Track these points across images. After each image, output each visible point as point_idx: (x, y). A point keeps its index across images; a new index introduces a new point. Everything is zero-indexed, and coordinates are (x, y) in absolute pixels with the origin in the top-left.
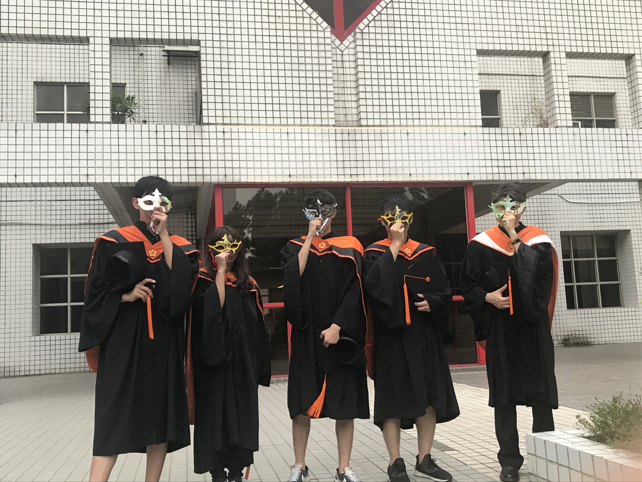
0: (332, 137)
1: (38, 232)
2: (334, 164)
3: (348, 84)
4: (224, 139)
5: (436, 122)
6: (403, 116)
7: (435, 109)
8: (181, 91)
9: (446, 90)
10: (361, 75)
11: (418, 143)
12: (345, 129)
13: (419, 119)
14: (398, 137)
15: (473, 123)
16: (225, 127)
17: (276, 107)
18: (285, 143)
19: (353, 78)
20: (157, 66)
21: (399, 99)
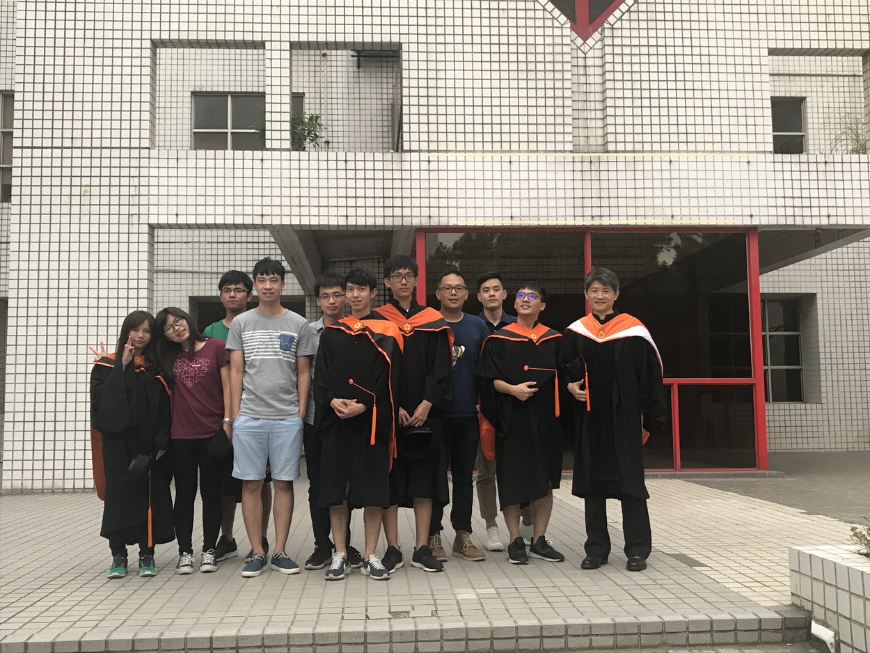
0: (569, 166)
1: (196, 281)
2: (570, 203)
3: (592, 97)
4: (429, 170)
5: (709, 147)
6: (665, 138)
7: (708, 129)
8: (374, 102)
9: (724, 103)
10: (609, 85)
11: (684, 175)
12: (587, 156)
13: (687, 142)
14: (657, 166)
15: (761, 148)
16: (431, 154)
17: (497, 128)
18: (506, 175)
19: (599, 88)
20: (345, 69)
21: (660, 116)
